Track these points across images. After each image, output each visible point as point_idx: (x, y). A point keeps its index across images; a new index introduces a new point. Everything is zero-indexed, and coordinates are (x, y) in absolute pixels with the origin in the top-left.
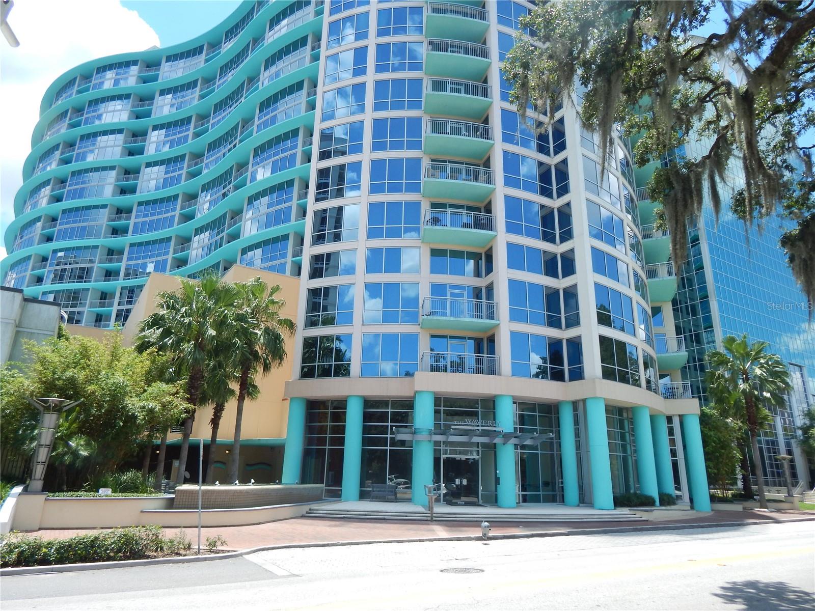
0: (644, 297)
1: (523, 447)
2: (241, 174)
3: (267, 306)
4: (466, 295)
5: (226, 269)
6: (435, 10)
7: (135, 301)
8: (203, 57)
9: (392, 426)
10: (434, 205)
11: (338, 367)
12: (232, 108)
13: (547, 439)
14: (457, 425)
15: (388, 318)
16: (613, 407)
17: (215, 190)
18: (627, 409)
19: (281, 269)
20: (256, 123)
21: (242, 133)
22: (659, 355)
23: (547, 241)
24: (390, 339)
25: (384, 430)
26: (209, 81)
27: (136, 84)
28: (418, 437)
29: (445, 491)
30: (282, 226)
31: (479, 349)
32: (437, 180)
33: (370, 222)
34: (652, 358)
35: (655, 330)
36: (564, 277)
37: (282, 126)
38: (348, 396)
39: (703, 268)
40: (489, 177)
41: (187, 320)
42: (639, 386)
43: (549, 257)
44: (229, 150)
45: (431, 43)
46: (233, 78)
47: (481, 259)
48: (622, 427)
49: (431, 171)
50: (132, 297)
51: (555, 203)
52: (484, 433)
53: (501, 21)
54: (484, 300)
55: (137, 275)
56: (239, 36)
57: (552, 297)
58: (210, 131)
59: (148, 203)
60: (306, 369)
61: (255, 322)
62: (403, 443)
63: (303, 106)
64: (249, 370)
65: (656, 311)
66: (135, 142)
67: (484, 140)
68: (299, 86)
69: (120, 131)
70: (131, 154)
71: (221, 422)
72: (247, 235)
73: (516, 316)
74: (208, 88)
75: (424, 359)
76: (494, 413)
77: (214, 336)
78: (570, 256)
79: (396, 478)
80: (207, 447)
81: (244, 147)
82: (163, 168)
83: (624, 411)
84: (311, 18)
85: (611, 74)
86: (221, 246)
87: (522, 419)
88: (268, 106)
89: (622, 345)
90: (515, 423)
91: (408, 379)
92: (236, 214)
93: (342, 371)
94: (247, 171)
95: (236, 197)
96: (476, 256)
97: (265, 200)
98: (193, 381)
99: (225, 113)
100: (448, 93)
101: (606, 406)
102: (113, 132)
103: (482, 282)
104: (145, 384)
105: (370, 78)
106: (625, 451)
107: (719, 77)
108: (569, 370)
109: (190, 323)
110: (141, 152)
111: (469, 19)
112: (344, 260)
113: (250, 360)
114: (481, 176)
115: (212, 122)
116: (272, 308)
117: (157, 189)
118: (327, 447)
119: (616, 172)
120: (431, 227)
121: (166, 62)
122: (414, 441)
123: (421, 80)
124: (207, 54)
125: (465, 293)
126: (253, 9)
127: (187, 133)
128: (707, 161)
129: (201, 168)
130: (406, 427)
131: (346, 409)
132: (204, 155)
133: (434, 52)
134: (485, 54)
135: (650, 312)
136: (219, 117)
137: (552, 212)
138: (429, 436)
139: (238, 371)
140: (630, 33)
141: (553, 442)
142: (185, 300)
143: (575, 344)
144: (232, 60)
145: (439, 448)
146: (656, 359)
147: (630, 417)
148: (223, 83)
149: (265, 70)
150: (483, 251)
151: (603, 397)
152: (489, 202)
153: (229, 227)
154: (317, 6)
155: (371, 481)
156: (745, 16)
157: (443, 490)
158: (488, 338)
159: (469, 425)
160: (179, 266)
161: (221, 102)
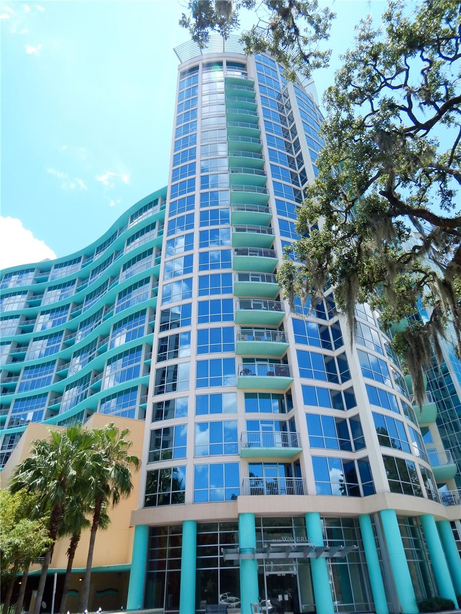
0: (412, 420)
1: (334, 559)
2: (104, 343)
3: (118, 446)
4: (274, 428)
5: (88, 416)
6: (238, 230)
7: (15, 445)
8: (81, 264)
9: (221, 547)
10: (245, 360)
11: (174, 495)
12: (99, 297)
13: (352, 550)
14: (275, 543)
15: (214, 450)
16: (403, 516)
17: (83, 355)
18: (416, 517)
19: (130, 414)
20: (116, 306)
21: (105, 314)
22: (434, 468)
23: (332, 381)
24: (216, 468)
25: (214, 551)
26: (83, 279)
27: (32, 284)
28: (244, 556)
29: (270, 608)
30: (132, 380)
31: (288, 474)
32: (246, 342)
33: (198, 375)
34: (428, 470)
35: (427, 446)
36: (348, 408)
37: (135, 307)
38: (183, 522)
39: (455, 393)
40: (284, 337)
41: (52, 463)
42: (422, 496)
43: (335, 394)
44: (96, 326)
45: (236, 250)
46: (100, 277)
47: (283, 398)
48: (414, 534)
49: (242, 336)
50: (12, 443)
51: (335, 353)
52: (299, 549)
53: (282, 234)
54: (289, 432)
55: (18, 424)
56: (106, 250)
57: (341, 425)
58: (82, 314)
59: (32, 367)
60: (148, 499)
61: (108, 461)
62: (231, 563)
63: (150, 294)
64: (102, 502)
65: (425, 430)
66: (27, 323)
67: (278, 312)
68: (147, 280)
69: (17, 317)
70: (23, 332)
71: (77, 551)
72: (106, 388)
73: (315, 443)
74: (83, 284)
75: (244, 484)
76: (306, 529)
77: (74, 475)
78: (350, 392)
79: (229, 595)
80: (62, 577)
81: (106, 324)
82: (46, 341)
83: (414, 520)
84: (155, 237)
85: (350, 277)
86: (85, 397)
87: (330, 533)
88: (125, 295)
89: (402, 462)
90: (324, 537)
91: (232, 503)
92: (99, 372)
93: (178, 499)
94: (108, 340)
95: (99, 360)
96: (278, 397)
97: (120, 361)
98: (55, 516)
99: (94, 301)
100: (250, 282)
101: (397, 516)
102: (11, 317)
103: (285, 417)
104: (14, 521)
105: (196, 274)
106: (421, 557)
107: (427, 269)
108: (363, 486)
109: (55, 465)
110: (31, 330)
111: (261, 234)
112: (179, 404)
113: (103, 493)
114: (278, 337)
115: (84, 307)
116: (122, 449)
117: (40, 356)
118: (166, 571)
119: (375, 328)
120: (244, 377)
121: (55, 268)
122: (240, 560)
123: (231, 274)
124: (83, 263)
125: (273, 426)
126: (116, 232)
127: (65, 316)
128: (430, 325)
129: (74, 340)
130: (233, 547)
131: (182, 533)
132: (77, 331)
133: (239, 256)
134: (273, 255)
135: (419, 431)
136: (89, 304)
137: (333, 360)
138: (252, 555)
139: (93, 504)
140: (359, 250)
141: (358, 553)
142: (53, 446)
143: (365, 464)
144: (100, 266)
145: (262, 565)
146: (431, 471)
147: (419, 524)
148: (94, 280)
149: (123, 271)
150: (284, 393)
151: (394, 508)
152: (286, 356)
153: (93, 383)
154: (159, 230)
155: (206, 601)
156: (433, 235)
157: (269, 606)
158: (294, 463)
159: (286, 542)
160: (52, 416)
161: (92, 293)
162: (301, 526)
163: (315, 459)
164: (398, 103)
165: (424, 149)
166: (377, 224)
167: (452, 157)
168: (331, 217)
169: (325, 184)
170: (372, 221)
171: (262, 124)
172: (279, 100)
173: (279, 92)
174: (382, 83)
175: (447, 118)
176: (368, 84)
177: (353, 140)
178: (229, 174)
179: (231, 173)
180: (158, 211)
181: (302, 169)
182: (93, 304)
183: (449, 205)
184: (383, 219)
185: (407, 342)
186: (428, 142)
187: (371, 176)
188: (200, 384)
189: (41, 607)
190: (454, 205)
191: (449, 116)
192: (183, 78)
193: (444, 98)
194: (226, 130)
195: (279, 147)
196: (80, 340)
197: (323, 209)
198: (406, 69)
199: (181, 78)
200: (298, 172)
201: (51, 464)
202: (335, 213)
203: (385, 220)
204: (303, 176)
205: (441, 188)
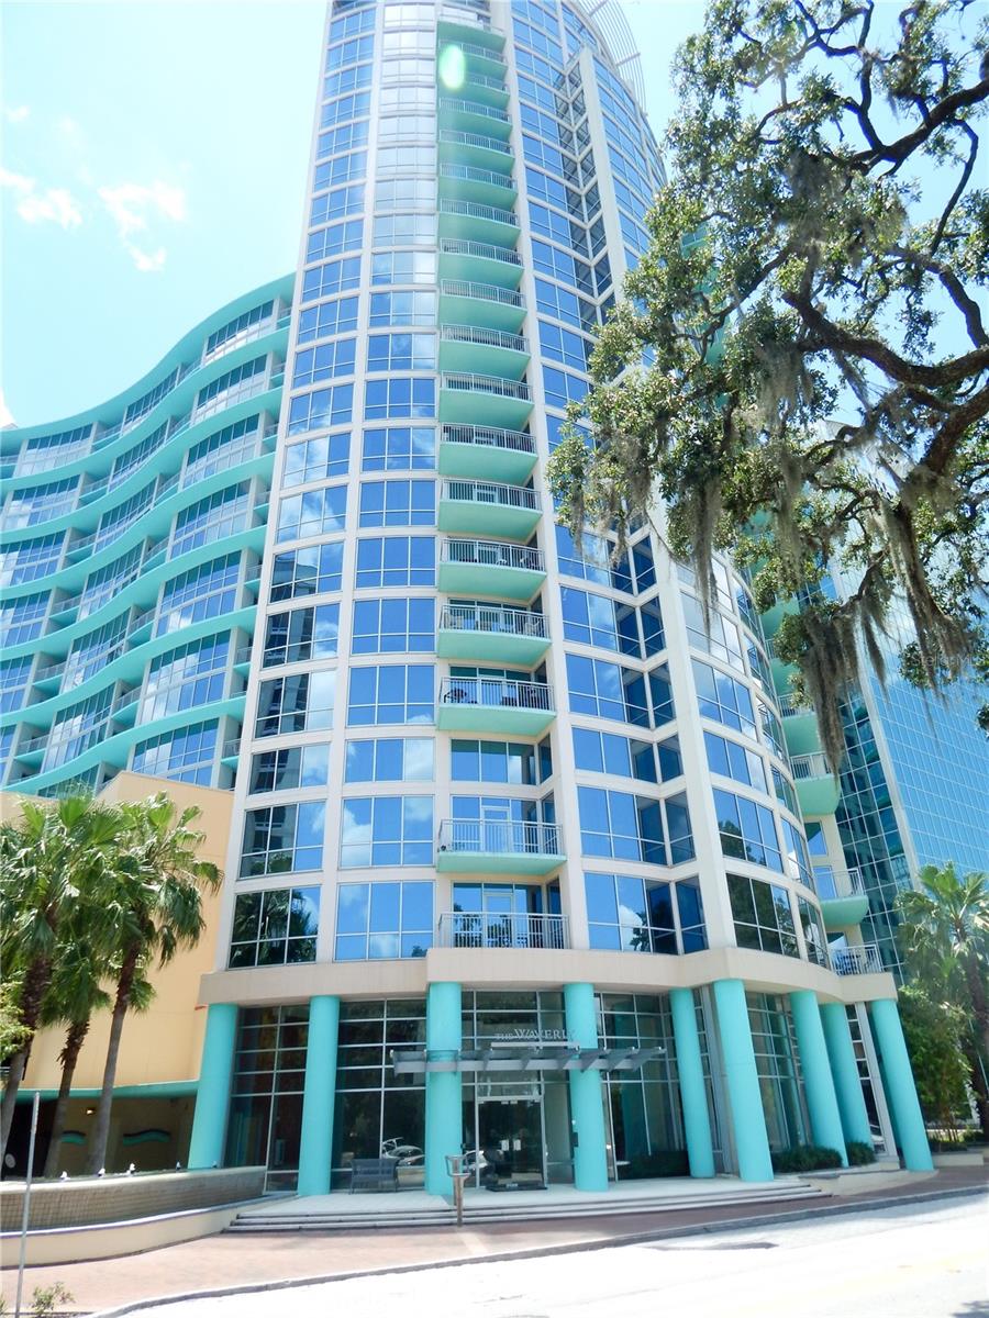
0: (791, 809)
1: (615, 1074)
2: (142, 623)
3: (174, 841)
4: (509, 815)
5: (107, 778)
6: (452, 384)
8: (89, 442)
9: (388, 1048)
10: (455, 671)
11: (295, 945)
12: (134, 518)
13: (653, 1057)
14: (500, 1041)
15: (382, 856)
16: (758, 993)
17: (96, 648)
18: (781, 997)
19: (202, 777)
20: (171, 543)
21: (147, 558)
22: (824, 902)
23: (636, 723)
24: (385, 891)
25: (375, 1056)
26: (96, 478)
28: (434, 1066)
29: (484, 1165)
30: (207, 706)
31: (534, 905)
32: (459, 631)
33: (353, 698)
34: (813, 907)
35: (815, 860)
36: (665, 779)
37: (213, 548)
38: (311, 998)
39: (878, 758)
40: (541, 626)
41: (25, 872)
42: (797, 955)
43: (639, 749)
44: (125, 585)
45: (446, 430)
46: (136, 475)
47: (533, 755)
48: (775, 1028)
49: (451, 618)
51: (646, 665)
52: (549, 1053)
53: (550, 400)
54: (540, 822)
56: (150, 412)
57: (648, 814)
58: (93, 554)
60: (238, 953)
61: (153, 871)
62: (408, 1078)
63: (249, 518)
64: (137, 957)
65: (813, 829)
67: (531, 571)
68: (242, 488)
72: (146, 721)
73: (591, 847)
74: (94, 489)
75: (443, 925)
76: (564, 1015)
77: (75, 898)
78: (671, 745)
79: (400, 1143)
80: (49, 1106)
81: (148, 581)
82: (11, 611)
83: (777, 1000)
84: (264, 390)
85: (704, 483)
86: (100, 740)
87: (611, 1024)
88: (192, 517)
89: (764, 889)
90: (599, 1032)
91: (415, 962)
92: (131, 687)
93: (302, 951)
94: (151, 617)
95: (131, 660)
96: (523, 750)
97: (180, 664)
98: (33, 981)
99: (121, 528)
100: (475, 502)
101: (746, 992)
103: (535, 793)
105: (355, 478)
106: (784, 1071)
107: (861, 484)
108: (683, 934)
109: (32, 874)
111: (503, 396)
112: (308, 762)
113: (139, 938)
114: (528, 625)
115: (97, 541)
116: (183, 847)
118: (273, 1094)
119: (732, 617)
120: (451, 705)
121: (29, 448)
122: (428, 1075)
123: (432, 482)
124: (96, 439)
125: (509, 810)
126: (174, 374)
127: (54, 558)
128: (858, 603)
129: (76, 612)
130: (414, 1048)
131: (308, 1020)
132: (81, 593)
133: (452, 443)
134: (527, 446)
135: (802, 831)
136: (110, 534)
137: (641, 679)
138: (454, 1063)
139: (117, 959)
140: (728, 425)
141: (664, 1062)
142: (28, 835)
143: (690, 890)
144: (136, 449)
145: (472, 1084)
146: (819, 909)
147: (787, 1009)
148: (120, 481)
149: (189, 464)
150: (535, 742)
151: (741, 977)
152: (543, 665)
153: (118, 708)
154: (273, 373)
155: (352, 1154)
156: (885, 404)
157: (481, 1162)
158: (547, 886)
159: (523, 1040)
160: (24, 776)
161: (115, 510)
162: (555, 1009)
163: (592, 879)
164: (840, 89)
165: (888, 205)
166: (775, 365)
167: (940, 236)
168: (670, 350)
169: (662, 270)
170: (764, 356)
171: (517, 141)
172: (559, 89)
173: (560, 70)
174: (808, 40)
175: (939, 142)
176: (778, 40)
177: (733, 173)
178: (438, 253)
179: (442, 250)
180: (272, 330)
181: (600, 255)
182: (119, 534)
183: (921, 344)
184: (788, 354)
185: (807, 637)
186: (898, 189)
187: (767, 259)
188: (356, 717)
189: (4, 1165)
190: (932, 345)
191: (943, 139)
192: (340, 12)
193: (937, 93)
194: (436, 149)
195: (553, 200)
196: (89, 614)
197: (654, 329)
198: (866, 10)
199: (335, 14)
200: (593, 262)
201: (22, 874)
202: (681, 342)
203: (792, 357)
204: (604, 273)
205: (909, 306)
